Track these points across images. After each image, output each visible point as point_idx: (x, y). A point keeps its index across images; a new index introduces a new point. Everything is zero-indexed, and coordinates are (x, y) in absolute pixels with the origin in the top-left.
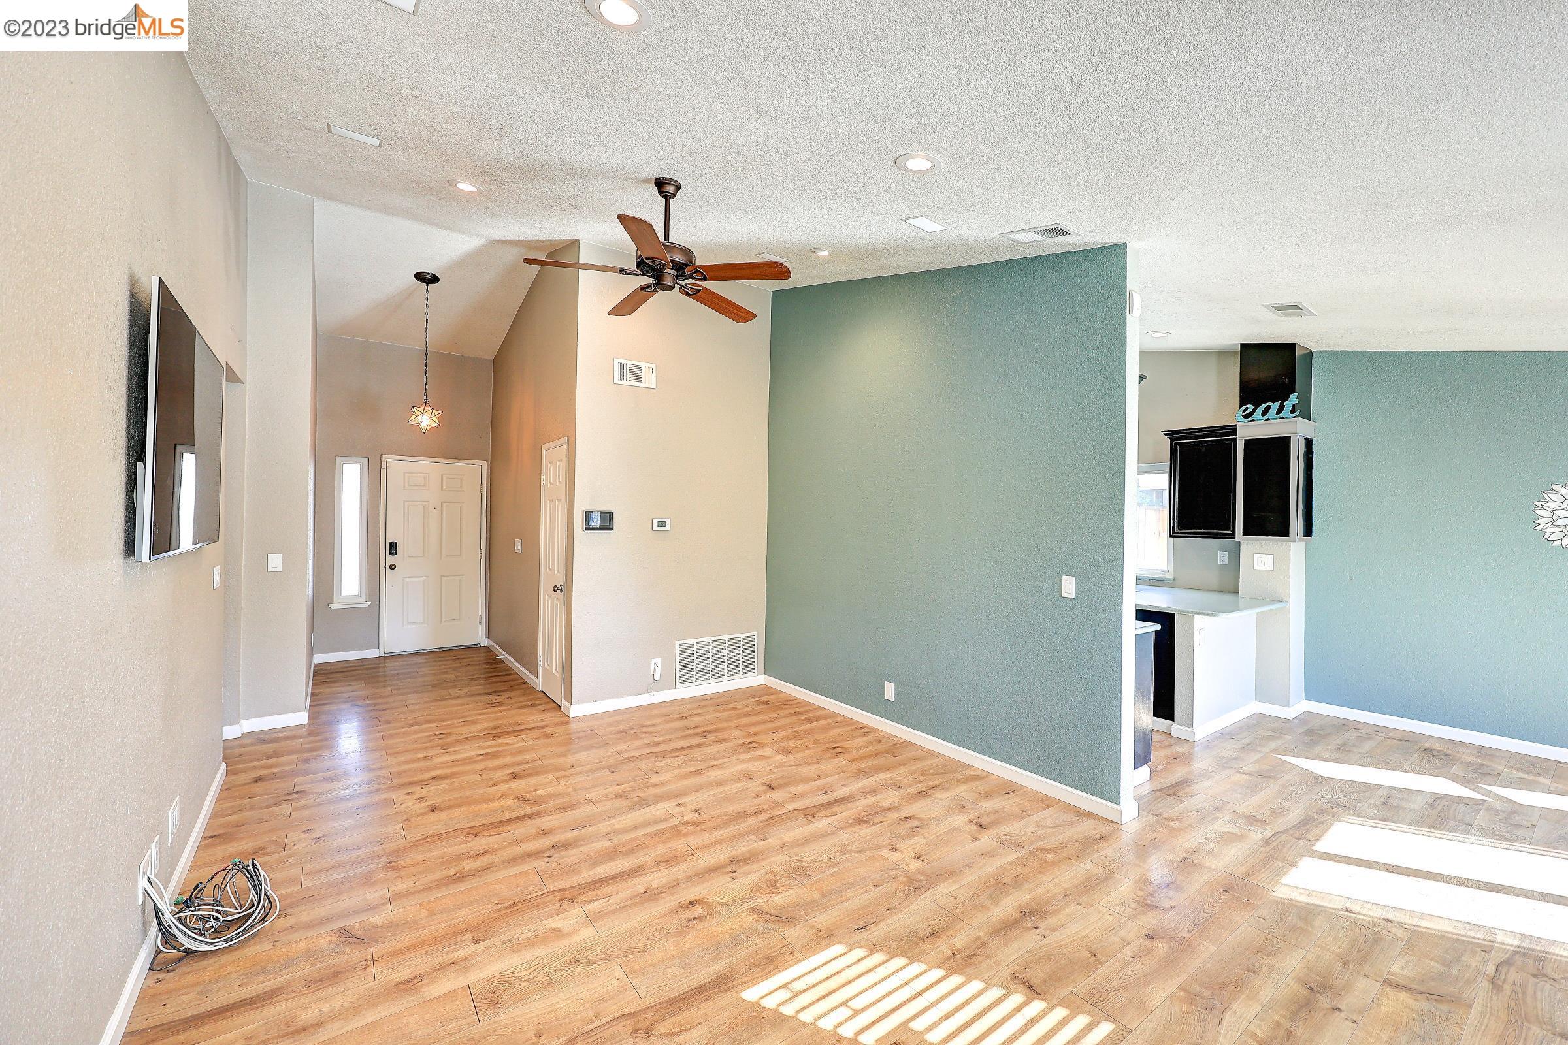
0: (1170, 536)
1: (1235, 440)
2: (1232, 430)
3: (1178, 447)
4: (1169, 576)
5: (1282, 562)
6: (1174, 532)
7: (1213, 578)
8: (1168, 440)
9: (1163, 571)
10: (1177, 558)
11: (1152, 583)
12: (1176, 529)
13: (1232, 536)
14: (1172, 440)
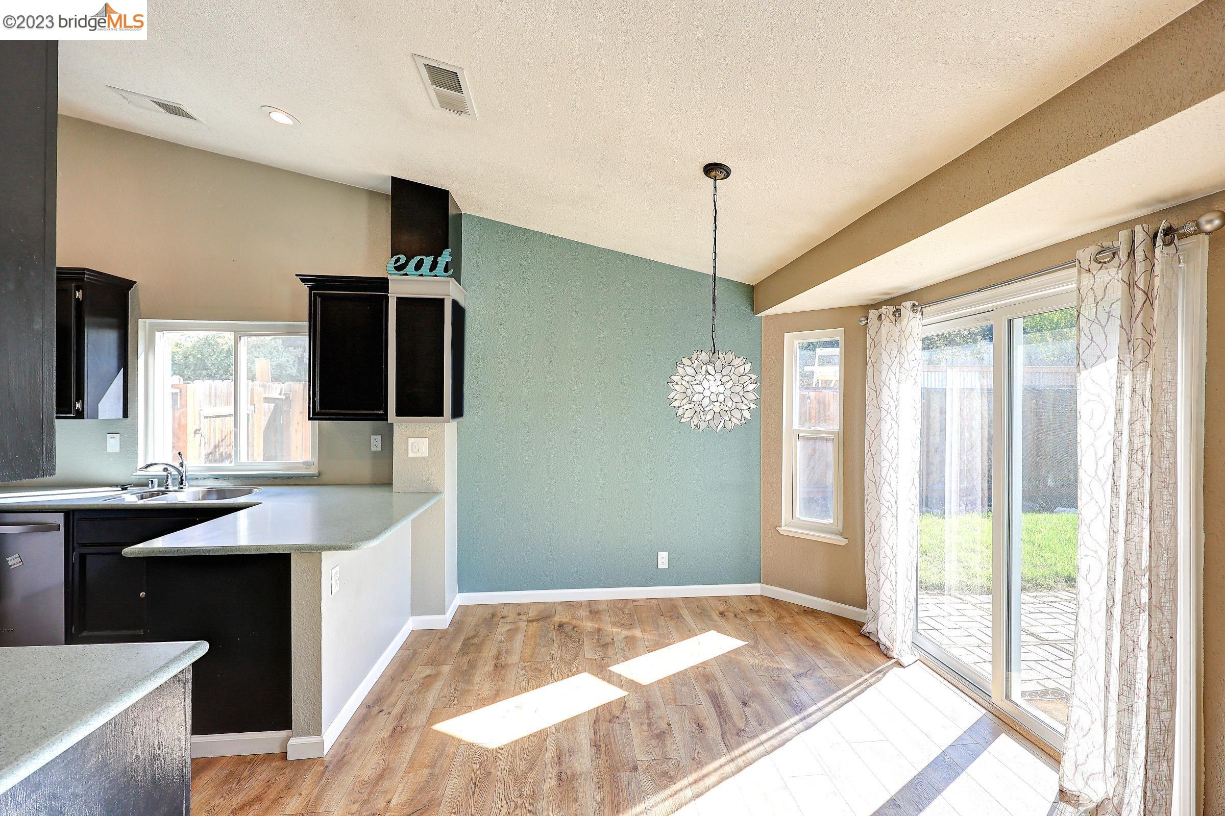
0: (310, 419)
1: (387, 297)
2: (382, 284)
3: (319, 300)
4: (313, 471)
5: (436, 445)
6: (314, 414)
7: (364, 469)
8: (304, 289)
9: (306, 463)
10: (323, 445)
11: (289, 482)
12: (318, 409)
13: (384, 417)
14: (311, 289)
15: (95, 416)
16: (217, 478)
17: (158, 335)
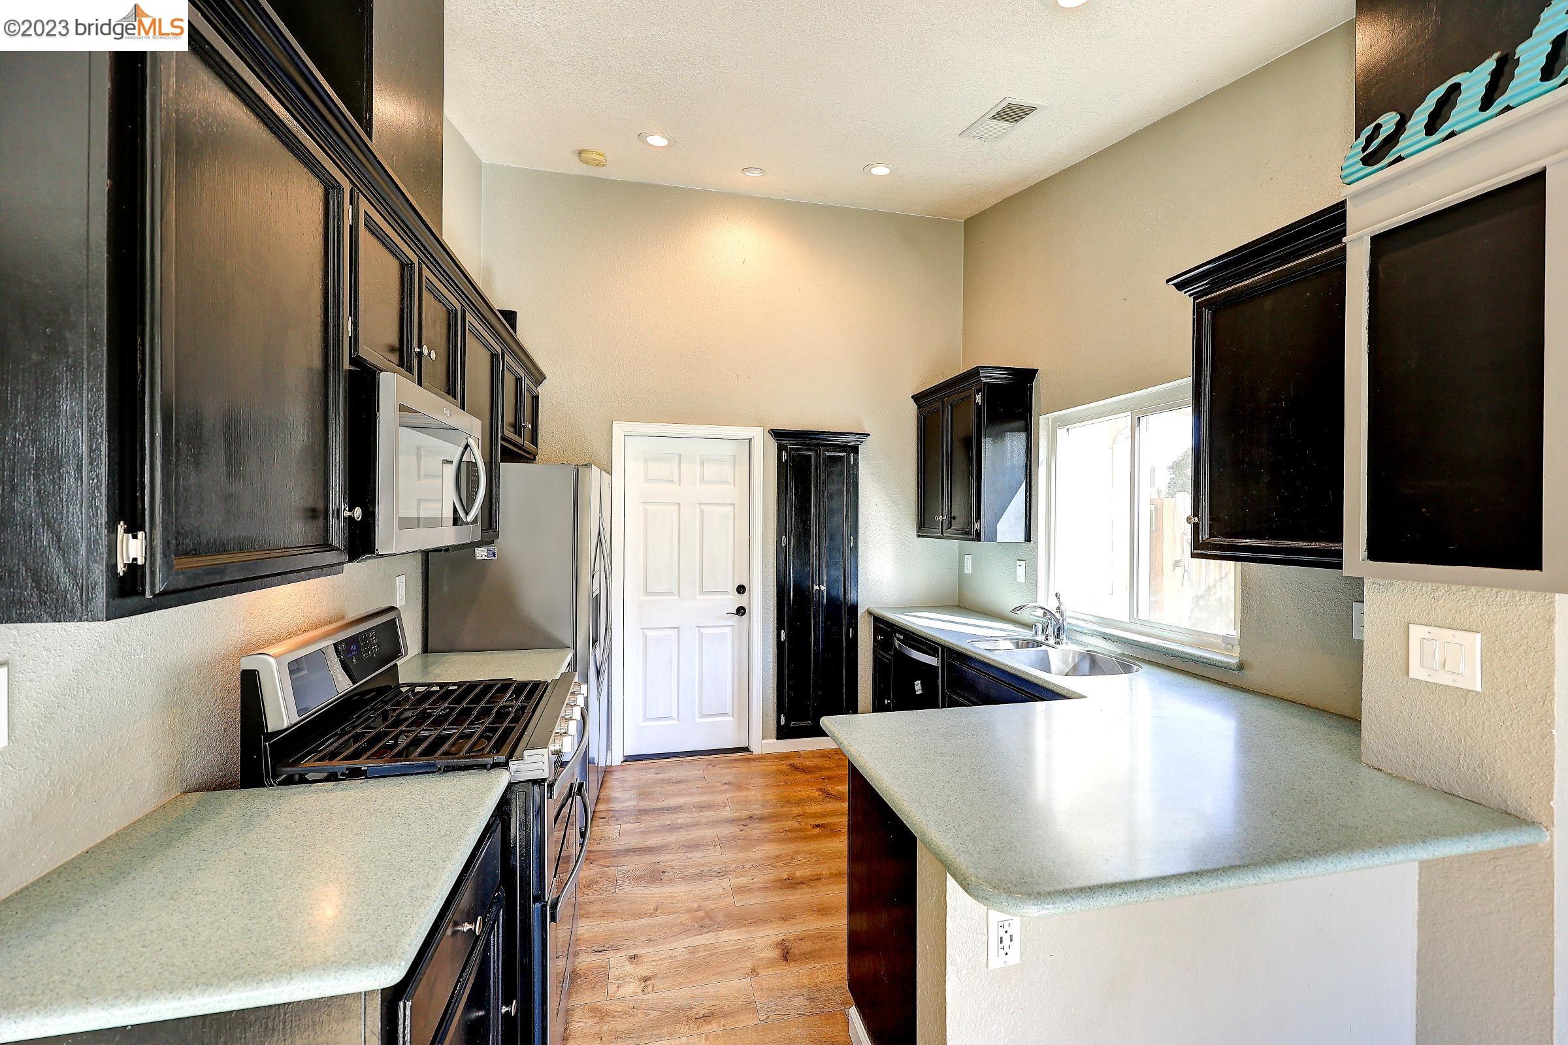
3: (1207, 314)
10: (1249, 609)
13: (1334, 561)
14: (1195, 298)
15: (993, 538)
16: (1106, 637)
17: (1061, 433)
